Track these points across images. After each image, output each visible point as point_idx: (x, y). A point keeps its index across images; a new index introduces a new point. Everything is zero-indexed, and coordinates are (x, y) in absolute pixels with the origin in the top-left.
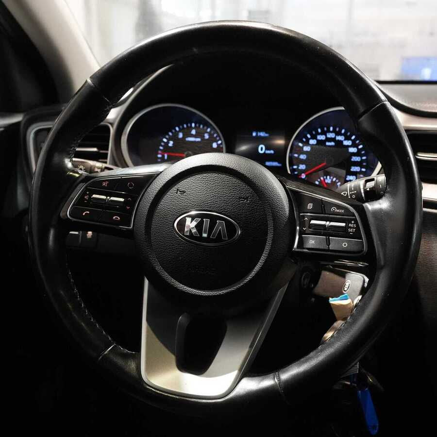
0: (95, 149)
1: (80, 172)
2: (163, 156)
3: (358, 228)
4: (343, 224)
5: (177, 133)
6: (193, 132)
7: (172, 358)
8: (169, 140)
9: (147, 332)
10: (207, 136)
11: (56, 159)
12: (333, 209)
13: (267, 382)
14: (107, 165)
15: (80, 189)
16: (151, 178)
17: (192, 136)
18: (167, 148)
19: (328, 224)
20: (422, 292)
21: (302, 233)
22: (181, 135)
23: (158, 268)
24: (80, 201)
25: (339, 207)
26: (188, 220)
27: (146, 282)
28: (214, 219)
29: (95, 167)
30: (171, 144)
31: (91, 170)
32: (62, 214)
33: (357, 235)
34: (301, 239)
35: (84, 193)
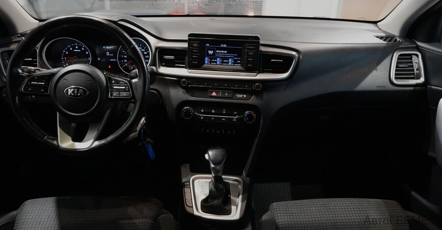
0: (31, 59)
1: (25, 74)
2: (64, 59)
3: (129, 89)
4: (124, 88)
5: (69, 48)
6: (77, 47)
7: (70, 138)
8: (66, 51)
9: (60, 131)
10: (83, 49)
11: (15, 70)
12: (121, 82)
13: (103, 142)
14: (37, 68)
15: (27, 80)
16: (54, 74)
17: (76, 49)
18: (65, 55)
19: (119, 87)
20: (167, 108)
21: (111, 91)
22: (71, 49)
23: (61, 107)
24: (27, 85)
25: (123, 82)
26: (69, 89)
27: (58, 113)
28: (78, 89)
29: (31, 69)
30: (67, 53)
31: (30, 72)
32: (20, 90)
33: (129, 91)
34: (111, 93)
35: (28, 82)
